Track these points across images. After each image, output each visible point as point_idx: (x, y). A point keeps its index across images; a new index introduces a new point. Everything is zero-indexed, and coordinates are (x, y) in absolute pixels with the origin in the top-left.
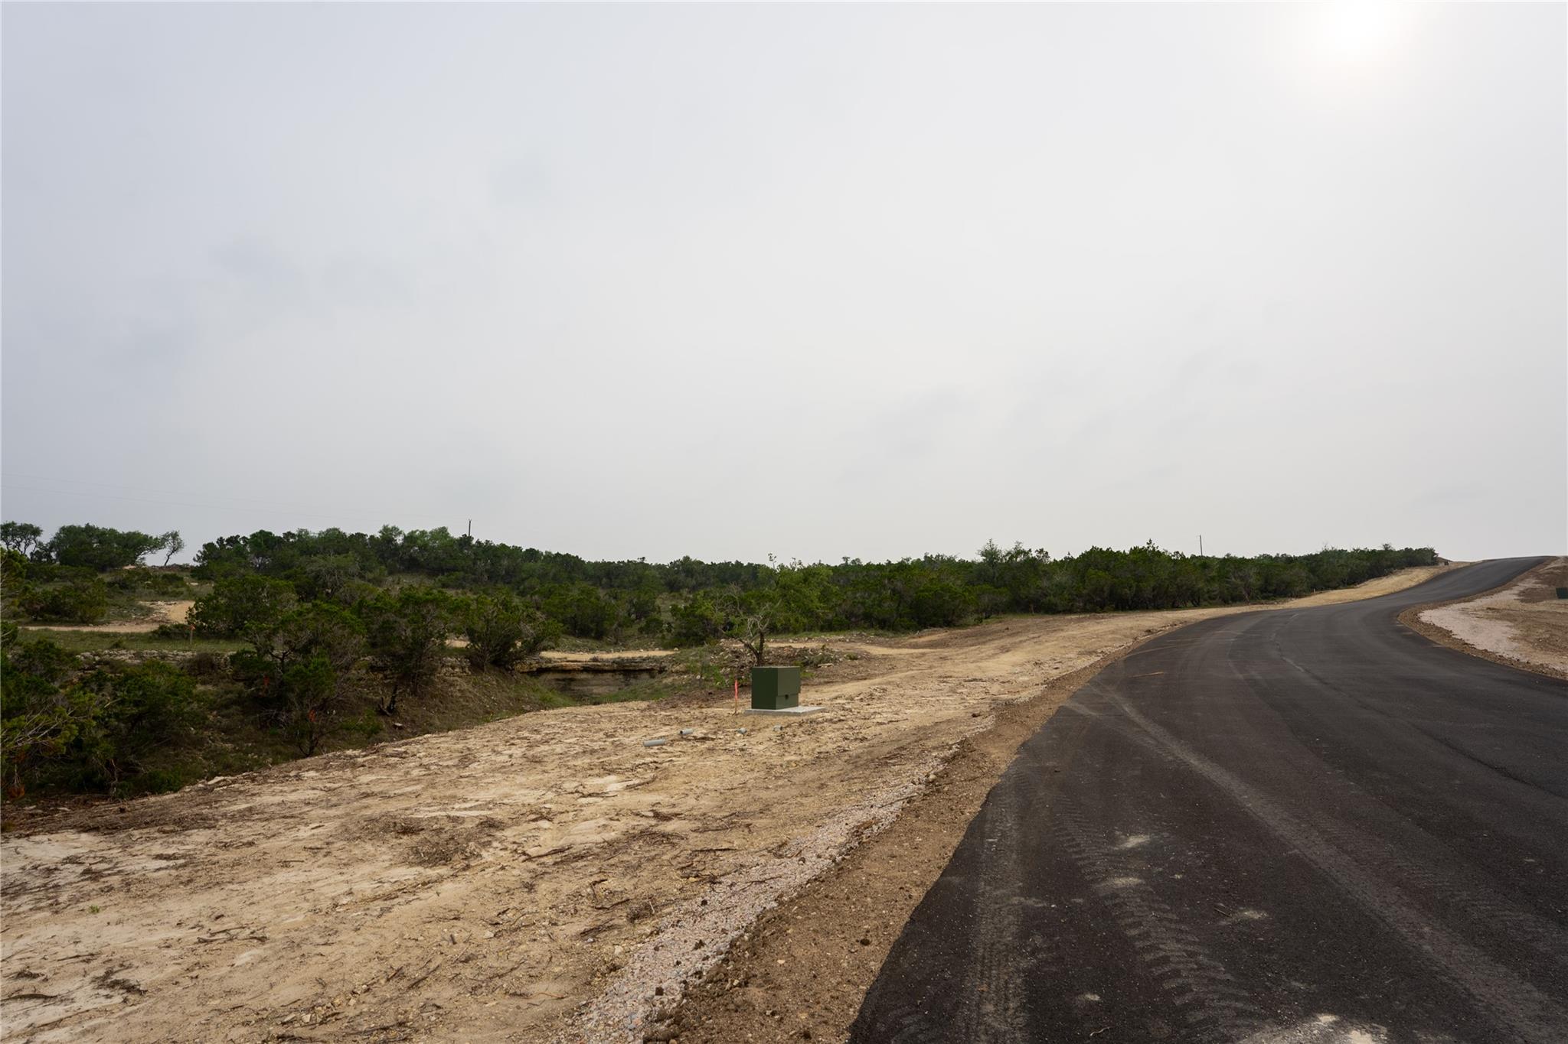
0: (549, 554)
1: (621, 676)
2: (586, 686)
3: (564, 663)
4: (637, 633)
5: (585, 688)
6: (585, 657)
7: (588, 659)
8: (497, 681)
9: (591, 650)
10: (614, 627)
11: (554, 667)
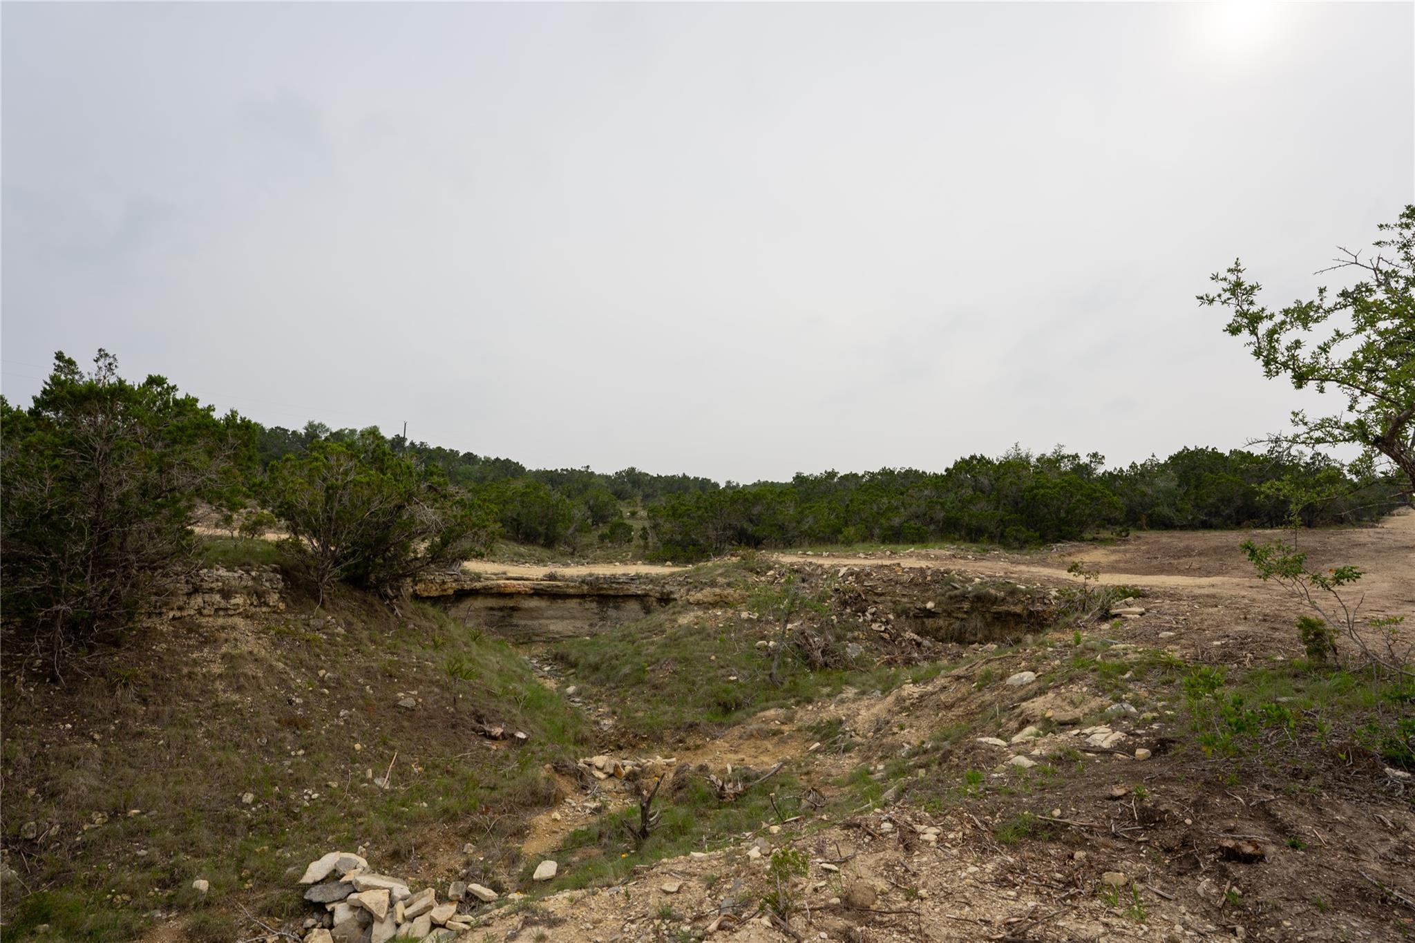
0: (487, 460)
1: (594, 605)
2: (537, 618)
3: (501, 582)
4: (596, 541)
5: (535, 622)
6: (535, 572)
7: (540, 576)
8: (349, 625)
9: (540, 562)
10: (570, 531)
11: (484, 588)
